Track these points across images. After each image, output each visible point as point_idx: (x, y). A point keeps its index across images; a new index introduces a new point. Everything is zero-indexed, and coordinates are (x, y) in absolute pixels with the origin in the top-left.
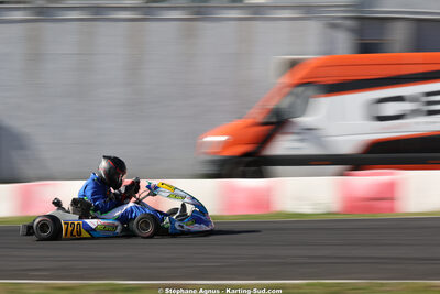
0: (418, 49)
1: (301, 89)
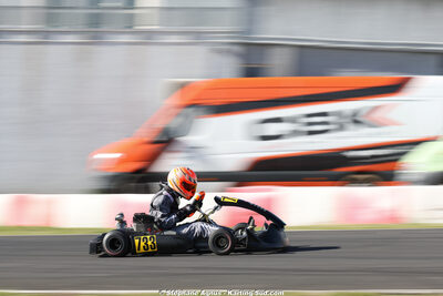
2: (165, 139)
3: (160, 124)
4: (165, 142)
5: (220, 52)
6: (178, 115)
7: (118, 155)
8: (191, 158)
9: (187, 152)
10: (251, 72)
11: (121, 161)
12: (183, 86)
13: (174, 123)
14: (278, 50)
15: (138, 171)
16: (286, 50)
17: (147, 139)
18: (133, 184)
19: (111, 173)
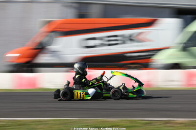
0: (105, 17)
1: (53, 34)
2: (40, 47)
3: (38, 40)
4: (41, 48)
5: (67, 6)
6: (47, 36)
7: (18, 55)
8: (52, 56)
9: (51, 53)
10: (82, 16)
11: (19, 58)
12: (49, 22)
13: (45, 40)
14: (94, 6)
15: (27, 62)
16: (98, 6)
17: (31, 47)
18: (25, 69)
19: (14, 63)
